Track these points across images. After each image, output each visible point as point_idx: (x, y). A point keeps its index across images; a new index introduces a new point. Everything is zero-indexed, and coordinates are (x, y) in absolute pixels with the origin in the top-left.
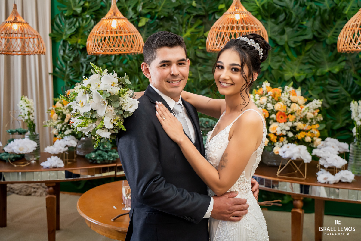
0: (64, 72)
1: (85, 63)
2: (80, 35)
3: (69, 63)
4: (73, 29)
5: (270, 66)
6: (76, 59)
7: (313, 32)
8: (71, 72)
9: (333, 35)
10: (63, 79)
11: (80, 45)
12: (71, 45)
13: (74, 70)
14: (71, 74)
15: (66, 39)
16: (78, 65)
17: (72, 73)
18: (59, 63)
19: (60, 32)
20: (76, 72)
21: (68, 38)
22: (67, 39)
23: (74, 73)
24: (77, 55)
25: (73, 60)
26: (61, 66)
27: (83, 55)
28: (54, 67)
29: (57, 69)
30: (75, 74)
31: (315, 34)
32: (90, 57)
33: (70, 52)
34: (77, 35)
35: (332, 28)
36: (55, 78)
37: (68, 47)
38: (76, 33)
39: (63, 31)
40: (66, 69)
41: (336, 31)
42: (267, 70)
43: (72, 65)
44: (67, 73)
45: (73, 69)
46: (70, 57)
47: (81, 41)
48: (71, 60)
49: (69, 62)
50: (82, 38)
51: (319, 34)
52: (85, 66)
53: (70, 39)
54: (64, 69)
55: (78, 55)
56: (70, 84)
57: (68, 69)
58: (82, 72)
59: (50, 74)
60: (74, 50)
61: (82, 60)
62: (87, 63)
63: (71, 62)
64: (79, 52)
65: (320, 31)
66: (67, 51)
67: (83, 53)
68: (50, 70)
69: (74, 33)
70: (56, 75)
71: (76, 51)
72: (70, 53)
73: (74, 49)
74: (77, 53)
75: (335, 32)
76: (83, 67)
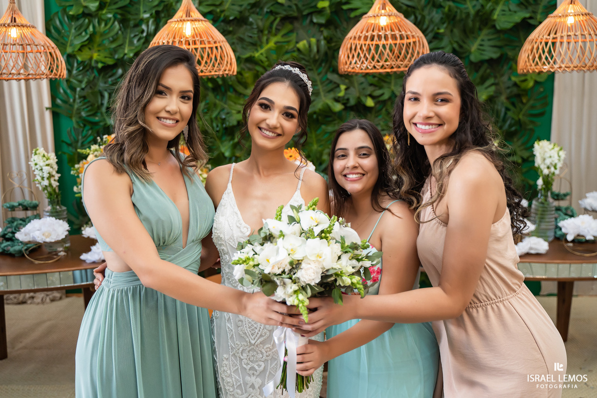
0: (72, 106)
1: (106, 90)
2: (95, 46)
3: (80, 91)
4: (84, 36)
5: (393, 93)
6: (91, 84)
7: (451, 44)
8: (82, 106)
9: (479, 49)
10: (71, 117)
11: (97, 62)
12: (82, 62)
13: (89, 102)
14: (84, 109)
15: (73, 52)
16: (94, 94)
17: (85, 107)
18: (62, 91)
19: (62, 41)
20: (92, 105)
21: (77, 51)
22: (75, 53)
23: (87, 107)
24: (92, 78)
25: (86, 86)
26: (66, 96)
27: (103, 77)
28: (53, 98)
29: (59, 101)
30: (90, 108)
31: (455, 46)
32: (115, 81)
33: (80, 73)
34: (90, 47)
35: (476, 38)
36: (55, 115)
37: (75, 65)
38: (89, 43)
39: (66, 39)
40: (74, 100)
41: (482, 43)
42: (390, 98)
43: (84, 93)
44: (76, 106)
45: (86, 101)
46: (80, 82)
47: (99, 55)
48: (83, 86)
49: (78, 89)
50: (99, 51)
51: (461, 47)
52: (106, 95)
53: (80, 52)
54: (71, 100)
55: (94, 77)
56: (82, 125)
57: (78, 101)
58: (102, 104)
59: (47, 109)
60: (88, 70)
61: (101, 85)
62: (109, 91)
63: (83, 89)
64: (96, 73)
65: (461, 43)
66: (74, 72)
67: (102, 75)
68: (47, 102)
69: (86, 43)
70: (57, 110)
71: (90, 71)
72: (79, 75)
73: (87, 68)
74: (93, 75)
75: (481, 45)
76: (102, 96)
